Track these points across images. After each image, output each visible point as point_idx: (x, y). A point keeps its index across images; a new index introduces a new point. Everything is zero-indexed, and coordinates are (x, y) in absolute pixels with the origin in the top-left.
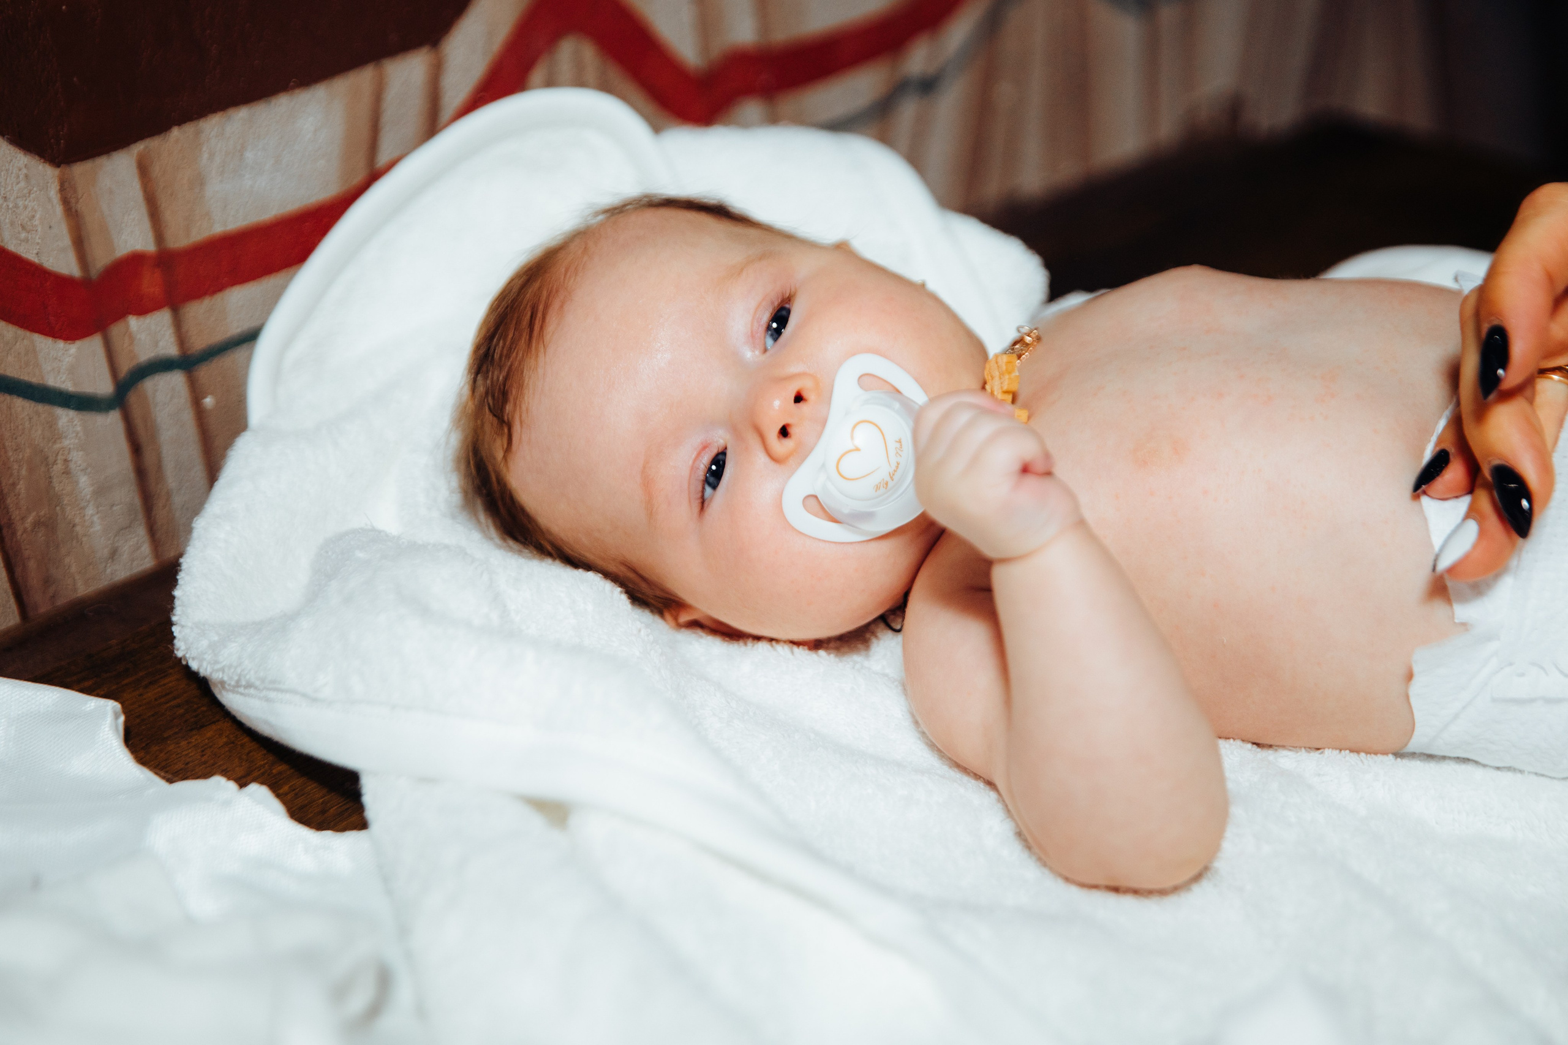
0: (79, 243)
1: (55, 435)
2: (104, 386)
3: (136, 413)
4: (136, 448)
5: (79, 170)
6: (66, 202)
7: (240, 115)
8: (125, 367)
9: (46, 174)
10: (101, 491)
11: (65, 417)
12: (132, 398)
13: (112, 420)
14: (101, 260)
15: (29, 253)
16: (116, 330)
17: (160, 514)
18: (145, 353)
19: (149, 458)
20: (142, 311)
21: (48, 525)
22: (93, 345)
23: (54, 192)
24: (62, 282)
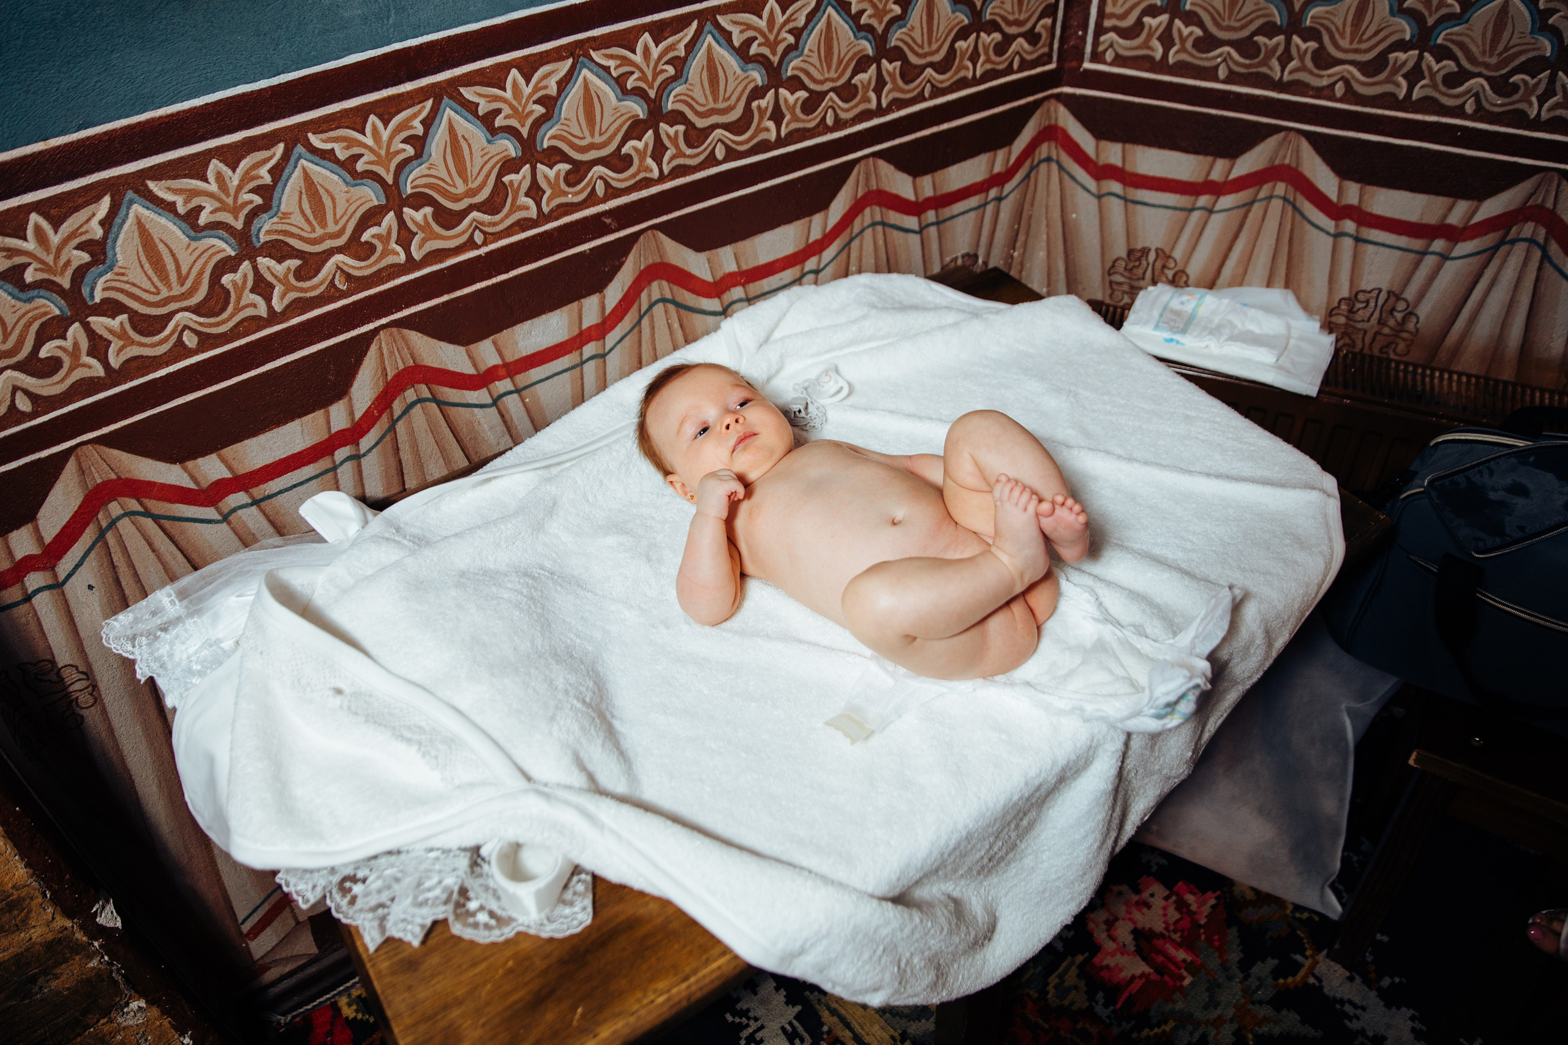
0: (475, 365)
1: (474, 415)
2: (489, 401)
3: (501, 407)
4: (502, 416)
5: (472, 347)
6: (469, 356)
7: (527, 324)
8: (495, 395)
9: (461, 350)
10: (491, 428)
11: (476, 410)
12: (499, 403)
13: (494, 408)
14: (483, 368)
15: (458, 370)
16: (491, 386)
17: (514, 432)
18: (502, 391)
19: (507, 417)
20: (500, 379)
21: (475, 439)
22: (485, 390)
23: (464, 353)
24: (470, 376)
